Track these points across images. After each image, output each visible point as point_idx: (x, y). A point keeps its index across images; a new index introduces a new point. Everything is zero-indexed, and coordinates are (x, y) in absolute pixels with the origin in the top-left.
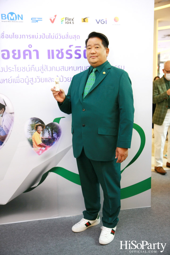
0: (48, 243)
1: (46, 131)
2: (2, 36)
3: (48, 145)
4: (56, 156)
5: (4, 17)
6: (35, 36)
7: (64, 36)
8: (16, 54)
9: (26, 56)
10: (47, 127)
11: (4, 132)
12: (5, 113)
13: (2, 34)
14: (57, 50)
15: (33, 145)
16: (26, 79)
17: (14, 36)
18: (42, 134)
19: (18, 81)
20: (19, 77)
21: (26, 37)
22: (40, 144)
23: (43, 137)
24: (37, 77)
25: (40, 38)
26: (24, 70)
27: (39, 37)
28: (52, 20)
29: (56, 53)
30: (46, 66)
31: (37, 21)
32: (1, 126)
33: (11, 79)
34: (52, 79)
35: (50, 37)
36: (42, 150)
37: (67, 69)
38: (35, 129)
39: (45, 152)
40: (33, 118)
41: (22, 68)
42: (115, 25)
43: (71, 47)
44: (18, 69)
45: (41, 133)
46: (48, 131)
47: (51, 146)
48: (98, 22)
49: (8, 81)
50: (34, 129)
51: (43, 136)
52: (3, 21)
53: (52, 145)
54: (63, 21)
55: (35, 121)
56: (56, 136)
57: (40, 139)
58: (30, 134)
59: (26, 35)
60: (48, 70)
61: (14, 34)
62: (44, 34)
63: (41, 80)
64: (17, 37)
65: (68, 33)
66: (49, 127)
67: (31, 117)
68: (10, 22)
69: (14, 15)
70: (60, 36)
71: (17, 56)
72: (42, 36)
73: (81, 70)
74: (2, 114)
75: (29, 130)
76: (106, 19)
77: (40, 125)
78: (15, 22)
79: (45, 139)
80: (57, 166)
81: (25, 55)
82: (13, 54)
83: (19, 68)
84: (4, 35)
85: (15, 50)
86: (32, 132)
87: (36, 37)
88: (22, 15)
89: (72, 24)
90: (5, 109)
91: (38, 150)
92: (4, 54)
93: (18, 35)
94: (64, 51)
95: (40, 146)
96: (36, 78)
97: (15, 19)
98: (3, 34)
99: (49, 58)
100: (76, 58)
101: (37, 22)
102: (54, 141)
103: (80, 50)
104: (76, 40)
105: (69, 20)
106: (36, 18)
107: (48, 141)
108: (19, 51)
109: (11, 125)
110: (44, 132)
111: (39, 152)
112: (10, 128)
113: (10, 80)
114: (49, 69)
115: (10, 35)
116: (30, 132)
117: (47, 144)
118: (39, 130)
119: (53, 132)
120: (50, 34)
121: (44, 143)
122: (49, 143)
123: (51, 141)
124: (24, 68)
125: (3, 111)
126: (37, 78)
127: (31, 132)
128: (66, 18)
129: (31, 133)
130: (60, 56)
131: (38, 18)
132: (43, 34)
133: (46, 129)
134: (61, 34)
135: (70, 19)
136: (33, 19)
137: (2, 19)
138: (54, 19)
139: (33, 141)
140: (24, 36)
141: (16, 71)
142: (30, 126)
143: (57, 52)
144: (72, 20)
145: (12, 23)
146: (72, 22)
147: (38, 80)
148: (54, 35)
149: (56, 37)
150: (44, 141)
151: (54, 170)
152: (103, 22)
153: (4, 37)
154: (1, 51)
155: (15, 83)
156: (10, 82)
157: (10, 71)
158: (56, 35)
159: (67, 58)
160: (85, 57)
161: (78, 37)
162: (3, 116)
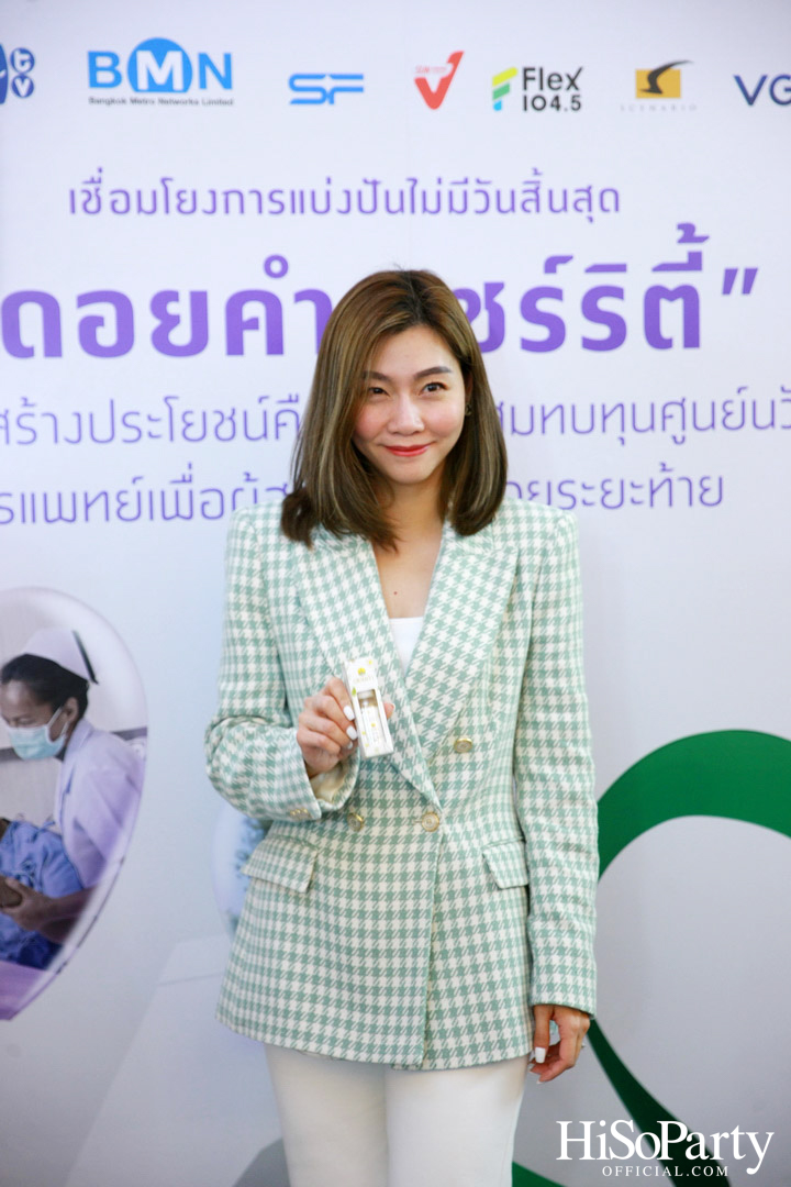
2: (85, 196)
5: (102, 69)
6: (313, 194)
7: (513, 193)
8: (174, 321)
11: (73, 867)
12: (87, 733)
13: (86, 182)
16: (239, 495)
17: (172, 200)
19: (185, 511)
20: (194, 479)
21: (251, 201)
25: (344, 207)
26: (225, 430)
27: (339, 201)
28: (434, 86)
31: (328, 97)
32: (53, 828)
33: (133, 490)
35: (412, 200)
37: (523, 424)
41: (213, 420)
43: (560, 268)
44: (189, 425)
48: (751, 92)
49: (114, 505)
52: (99, 102)
54: (505, 90)
59: (252, 192)
61: (168, 183)
62: (375, 183)
64: (187, 206)
65: (536, 172)
68: (145, 101)
69: (173, 59)
70: (481, 197)
71: (181, 335)
72: (360, 194)
73: (623, 429)
74: (60, 742)
78: (179, 106)
81: (237, 328)
82: (155, 323)
83: (196, 419)
84: (101, 193)
85: (172, 296)
87: (321, 205)
88: (228, 58)
89: (566, 115)
90: (83, 704)
92: (99, 321)
93: (194, 194)
94: (510, 301)
97: (178, 83)
98: (91, 188)
100: (589, 344)
101: (326, 103)
103: (617, 293)
104: (591, 219)
105: (550, 81)
106: (321, 77)
108: (199, 301)
109: (119, 818)
112: (110, 838)
115: (139, 193)
120: (415, 181)
124: (228, 413)
125: (73, 717)
128: (526, 70)
130: (480, 329)
131: (335, 77)
132: (370, 179)
134: (487, 183)
135: (555, 78)
136: (299, 83)
137: (94, 83)
138: (445, 83)
140: (234, 199)
141: (172, 438)
142: (255, 828)
144: (566, 82)
145: (156, 115)
146: (565, 99)
148: (444, 189)
149: (458, 205)
152: (786, 89)
153: (99, 208)
154: (74, 302)
155: (165, 518)
156: (130, 512)
157: (134, 434)
158: (458, 192)
159: (528, 345)
160: (656, 339)
161: (609, 199)
162: (69, 757)
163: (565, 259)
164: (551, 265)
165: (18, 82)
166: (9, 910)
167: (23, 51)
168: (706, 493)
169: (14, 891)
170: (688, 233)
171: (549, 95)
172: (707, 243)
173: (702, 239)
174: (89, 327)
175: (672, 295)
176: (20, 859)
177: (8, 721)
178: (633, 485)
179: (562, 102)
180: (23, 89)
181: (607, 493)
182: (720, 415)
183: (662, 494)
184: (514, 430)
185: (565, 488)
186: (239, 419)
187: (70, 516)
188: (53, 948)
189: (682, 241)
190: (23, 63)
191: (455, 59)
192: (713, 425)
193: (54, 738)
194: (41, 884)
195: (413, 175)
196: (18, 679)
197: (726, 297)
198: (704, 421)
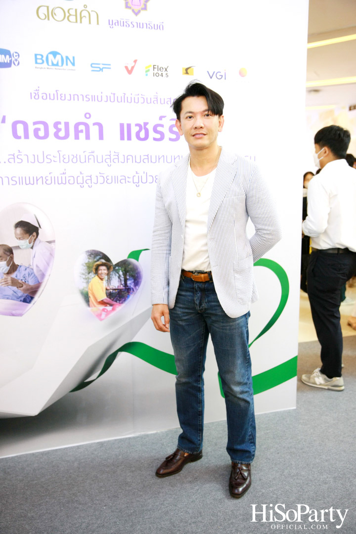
0: (127, 484)
1: (114, 276)
2: (34, 94)
3: (116, 302)
4: (132, 322)
5: (39, 59)
6: (98, 96)
7: (151, 98)
8: (60, 130)
9: (80, 134)
10: (117, 268)
11: (36, 277)
12: (39, 242)
14: (137, 125)
15: (90, 303)
16: (78, 178)
17: (58, 96)
18: (107, 280)
19: (64, 182)
21: (81, 97)
22: (102, 301)
23: (108, 286)
24: (100, 173)
25: (106, 100)
26: (75, 160)
27: (104, 99)
28: (130, 69)
29: (134, 130)
30: (117, 154)
31: (101, 70)
32: (30, 267)
33: (50, 176)
34: (127, 179)
35: (124, 99)
36: (106, 310)
37: (154, 160)
38: (94, 271)
39: (113, 314)
40: (91, 251)
41: (71, 157)
43: (163, 119)
45: (104, 280)
46: (117, 275)
47: (122, 303)
48: (210, 76)
49: (44, 180)
50: (92, 271)
51: (108, 284)
52: (38, 68)
53: (125, 301)
54: (148, 71)
55: (95, 257)
56: (133, 284)
57: (103, 291)
58: (85, 281)
59: (81, 95)
60: (120, 161)
61: (58, 92)
62: (114, 94)
63: (106, 180)
64: (63, 98)
65: (157, 93)
66: (120, 268)
67: (87, 250)
68: (51, 69)
69: (59, 57)
70: (143, 99)
71: (62, 134)
72: (110, 97)
74: (32, 244)
75: (83, 274)
76: (225, 70)
77: (103, 265)
78: (61, 70)
79: (112, 291)
80: (134, 340)
81: (77, 132)
82: (55, 130)
83: (66, 157)
84: (39, 94)
85: (59, 123)
86: (89, 277)
87: (100, 99)
88: (74, 58)
89: (164, 78)
90: (38, 234)
91: (99, 312)
92: (39, 129)
93: (65, 95)
94: (150, 127)
95: (103, 303)
96: (97, 176)
97: (60, 64)
98: (36, 92)
99: (122, 138)
100: (171, 139)
101: (101, 71)
102: (128, 295)
106: (99, 64)
107: (118, 294)
108: (67, 124)
109: (48, 264)
110: (110, 277)
111: (101, 315)
112: (46, 269)
113: (49, 178)
114: (121, 159)
116: (84, 277)
117: (115, 300)
118: (102, 273)
119: (128, 277)
120: (125, 94)
121: (110, 298)
122: (120, 298)
123: (123, 293)
124: (75, 156)
125: (35, 238)
126: (99, 175)
127: (87, 277)
128: (154, 66)
129: (86, 279)
130: (142, 135)
131: (103, 64)
133: (115, 272)
134: (144, 95)
135: (161, 68)
136: (93, 65)
137: (36, 63)
138: (133, 68)
139: (90, 295)
140: (76, 97)
141: (60, 162)
142: (85, 266)
143: (137, 128)
144: (164, 70)
145: (54, 72)
147: (101, 180)
148: (133, 96)
149: (136, 101)
150: (110, 295)
151: (128, 347)
152: (220, 75)
153: (38, 98)
154: (32, 124)
155: (58, 184)
156: (49, 182)
157: (49, 161)
158: (136, 97)
159: (155, 139)
162: (34, 248)
163: (164, 117)
164: (161, 118)
165: (15, 61)
166: (19, 288)
167: (16, 53)
169: (21, 284)
171: (160, 73)
174: (36, 131)
176: (22, 275)
177: (17, 238)
179: (163, 75)
180: (16, 63)
184: (151, 162)
186: (78, 157)
187: (32, 183)
188: (32, 298)
190: (16, 56)
191: (135, 61)
193: (30, 243)
194: (28, 281)
195: (124, 92)
196: (20, 227)
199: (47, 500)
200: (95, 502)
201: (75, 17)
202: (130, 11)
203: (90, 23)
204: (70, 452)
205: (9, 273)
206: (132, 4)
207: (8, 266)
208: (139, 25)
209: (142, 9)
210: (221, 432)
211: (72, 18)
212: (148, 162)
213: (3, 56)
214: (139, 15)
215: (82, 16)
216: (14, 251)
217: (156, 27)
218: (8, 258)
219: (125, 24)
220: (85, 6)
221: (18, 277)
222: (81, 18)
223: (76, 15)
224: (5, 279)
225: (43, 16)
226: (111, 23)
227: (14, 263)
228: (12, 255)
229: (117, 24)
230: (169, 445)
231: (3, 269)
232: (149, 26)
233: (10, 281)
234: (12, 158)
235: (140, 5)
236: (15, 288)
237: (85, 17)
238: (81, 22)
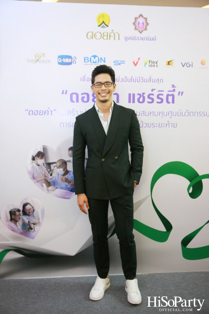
2: (83, 79)
5: (86, 60)
7: (147, 79)
14: (138, 94)
25: (121, 81)
27: (121, 80)
28: (135, 63)
29: (137, 97)
31: (120, 64)
35: (132, 80)
37: (147, 114)
42: (202, 68)
43: (154, 91)
48: (183, 65)
52: (85, 64)
54: (146, 64)
62: (126, 77)
65: (150, 76)
68: (92, 65)
69: (97, 58)
70: (142, 80)
72: (124, 79)
73: (162, 115)
76: (192, 62)
82: (92, 98)
88: (105, 58)
89: (155, 67)
92: (84, 97)
94: (146, 96)
97: (97, 62)
98: (84, 77)
99: (130, 102)
100: (158, 102)
103: (162, 95)
104: (159, 84)
105: (153, 63)
106: (118, 61)
128: (149, 61)
130: (141, 100)
131: (121, 61)
134: (143, 78)
136: (115, 62)
137: (85, 62)
138: (137, 62)
143: (139, 96)
144: (156, 63)
146: (155, 65)
148: (137, 78)
149: (139, 81)
152: (189, 65)
153: (85, 81)
154: (81, 94)
158: (139, 79)
159: (148, 102)
160: (168, 102)
161: (161, 80)
163: (154, 89)
164: (152, 90)
166: (69, 184)
167: (75, 57)
168: (174, 126)
169: (70, 181)
170: (173, 86)
171: (153, 65)
172: (176, 88)
173: (175, 87)
174: (83, 98)
175: (170, 95)
176: (71, 177)
177: (69, 156)
178: (163, 124)
179: (155, 66)
181: (159, 125)
182: (177, 114)
183: (168, 126)
184: (146, 115)
185: (153, 124)
189: (172, 87)
190: (75, 59)
191: (139, 59)
192: (176, 115)
195: (132, 76)
196: (71, 150)
197: (179, 96)
198: (174, 114)
199: (76, 304)
200: (102, 309)
201: (106, 37)
202: (137, 31)
203: (115, 39)
204: (91, 279)
205: (64, 175)
206: (139, 28)
207: (64, 171)
208: (142, 39)
209: (144, 30)
210: (181, 279)
211: (105, 37)
212: (144, 115)
213: (68, 59)
214: (142, 33)
215: (111, 35)
216: (68, 163)
217: (152, 39)
218: (64, 167)
219: (134, 38)
220: (113, 30)
221: (69, 177)
222: (110, 37)
223: (107, 36)
224: (62, 178)
225: (89, 37)
226: (126, 39)
227: (67, 170)
228: (66, 165)
229: (129, 39)
230: (149, 282)
231: (61, 173)
232: (148, 39)
233: (64, 179)
234: (69, 113)
235: (143, 28)
236: (67, 183)
237: (112, 36)
238: (110, 39)
